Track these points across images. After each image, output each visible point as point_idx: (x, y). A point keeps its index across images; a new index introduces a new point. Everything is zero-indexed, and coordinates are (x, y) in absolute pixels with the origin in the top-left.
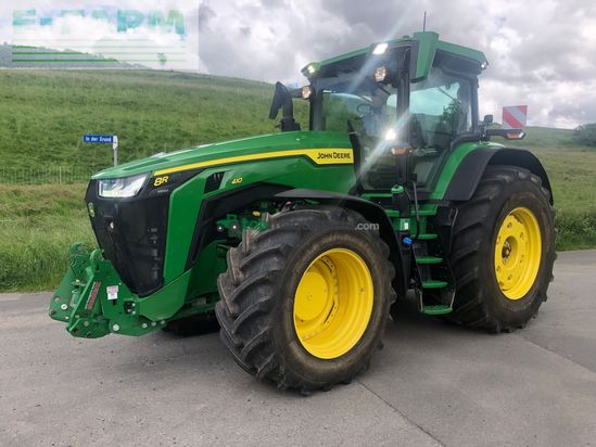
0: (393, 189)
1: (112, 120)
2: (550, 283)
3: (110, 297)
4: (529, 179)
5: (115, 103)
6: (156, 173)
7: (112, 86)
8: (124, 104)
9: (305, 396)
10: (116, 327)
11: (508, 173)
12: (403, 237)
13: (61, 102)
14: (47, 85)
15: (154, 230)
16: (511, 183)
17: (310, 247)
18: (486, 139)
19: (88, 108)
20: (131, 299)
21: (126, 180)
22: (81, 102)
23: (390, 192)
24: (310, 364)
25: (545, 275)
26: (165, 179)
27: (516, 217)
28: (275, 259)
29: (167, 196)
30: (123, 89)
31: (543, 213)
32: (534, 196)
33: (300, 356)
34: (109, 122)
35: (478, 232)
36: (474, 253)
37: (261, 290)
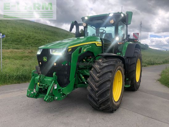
3: (55, 88)
6: (69, 48)
10: (56, 98)
20: (60, 88)
29: (71, 55)
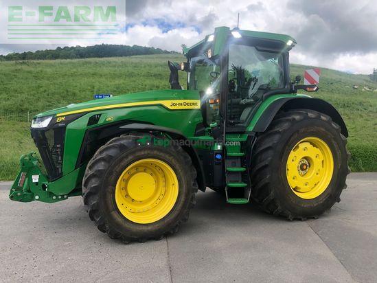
0: (211, 125)
1: (146, 85)
2: (343, 190)
3: (34, 181)
4: (319, 118)
5: (149, 75)
6: (58, 115)
7: (150, 66)
8: (155, 76)
9: (126, 244)
10: (37, 197)
11: (299, 114)
12: (216, 154)
13: (120, 76)
14: (115, 66)
15: (58, 146)
16: (301, 121)
17: (127, 157)
18: (295, 92)
19: (134, 79)
20: (45, 183)
21: (42, 119)
22: (130, 75)
23: (209, 126)
24: (127, 225)
25: (338, 184)
26: (63, 118)
27: (311, 144)
28: (103, 163)
29: (65, 127)
30: (156, 67)
31: (334, 142)
32: (323, 130)
33: (119, 220)
34: (144, 86)
35: (270, 153)
36: (266, 166)
37: (93, 180)
